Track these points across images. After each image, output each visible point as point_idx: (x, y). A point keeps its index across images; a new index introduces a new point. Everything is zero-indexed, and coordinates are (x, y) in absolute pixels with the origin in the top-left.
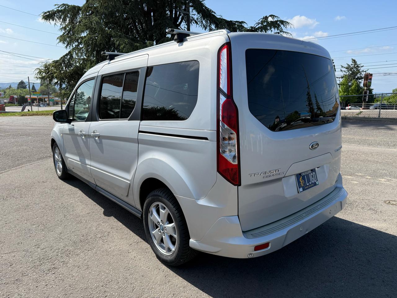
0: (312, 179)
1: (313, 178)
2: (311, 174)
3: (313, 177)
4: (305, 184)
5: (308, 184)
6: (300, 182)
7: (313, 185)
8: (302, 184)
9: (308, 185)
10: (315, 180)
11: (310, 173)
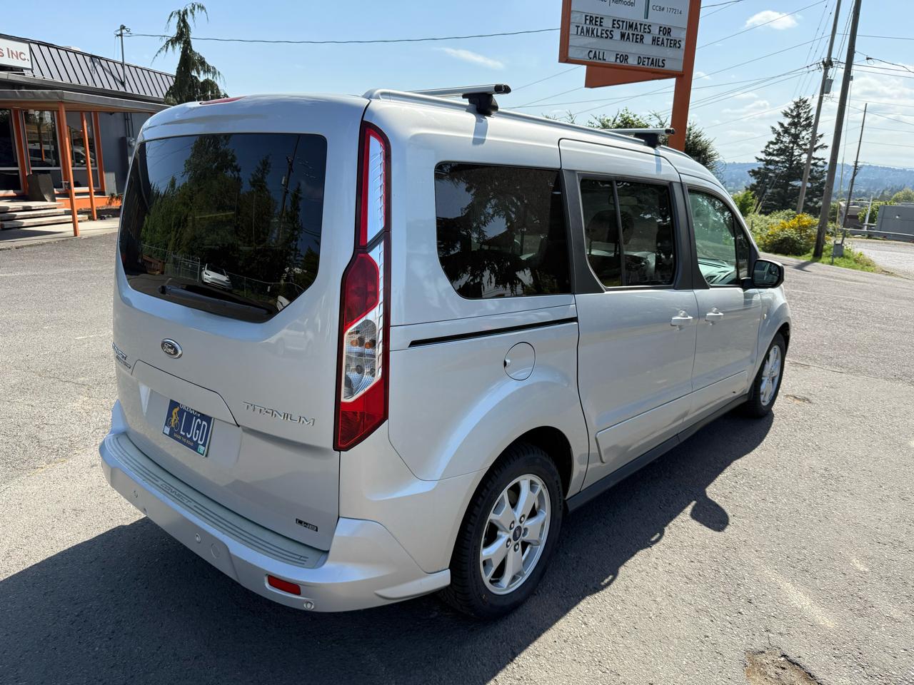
0: (196, 433)
1: (198, 431)
2: (199, 420)
3: (199, 427)
4: (178, 426)
5: (184, 434)
6: (172, 417)
7: (192, 444)
8: (173, 421)
9: (181, 435)
10: (201, 440)
11: (197, 418)
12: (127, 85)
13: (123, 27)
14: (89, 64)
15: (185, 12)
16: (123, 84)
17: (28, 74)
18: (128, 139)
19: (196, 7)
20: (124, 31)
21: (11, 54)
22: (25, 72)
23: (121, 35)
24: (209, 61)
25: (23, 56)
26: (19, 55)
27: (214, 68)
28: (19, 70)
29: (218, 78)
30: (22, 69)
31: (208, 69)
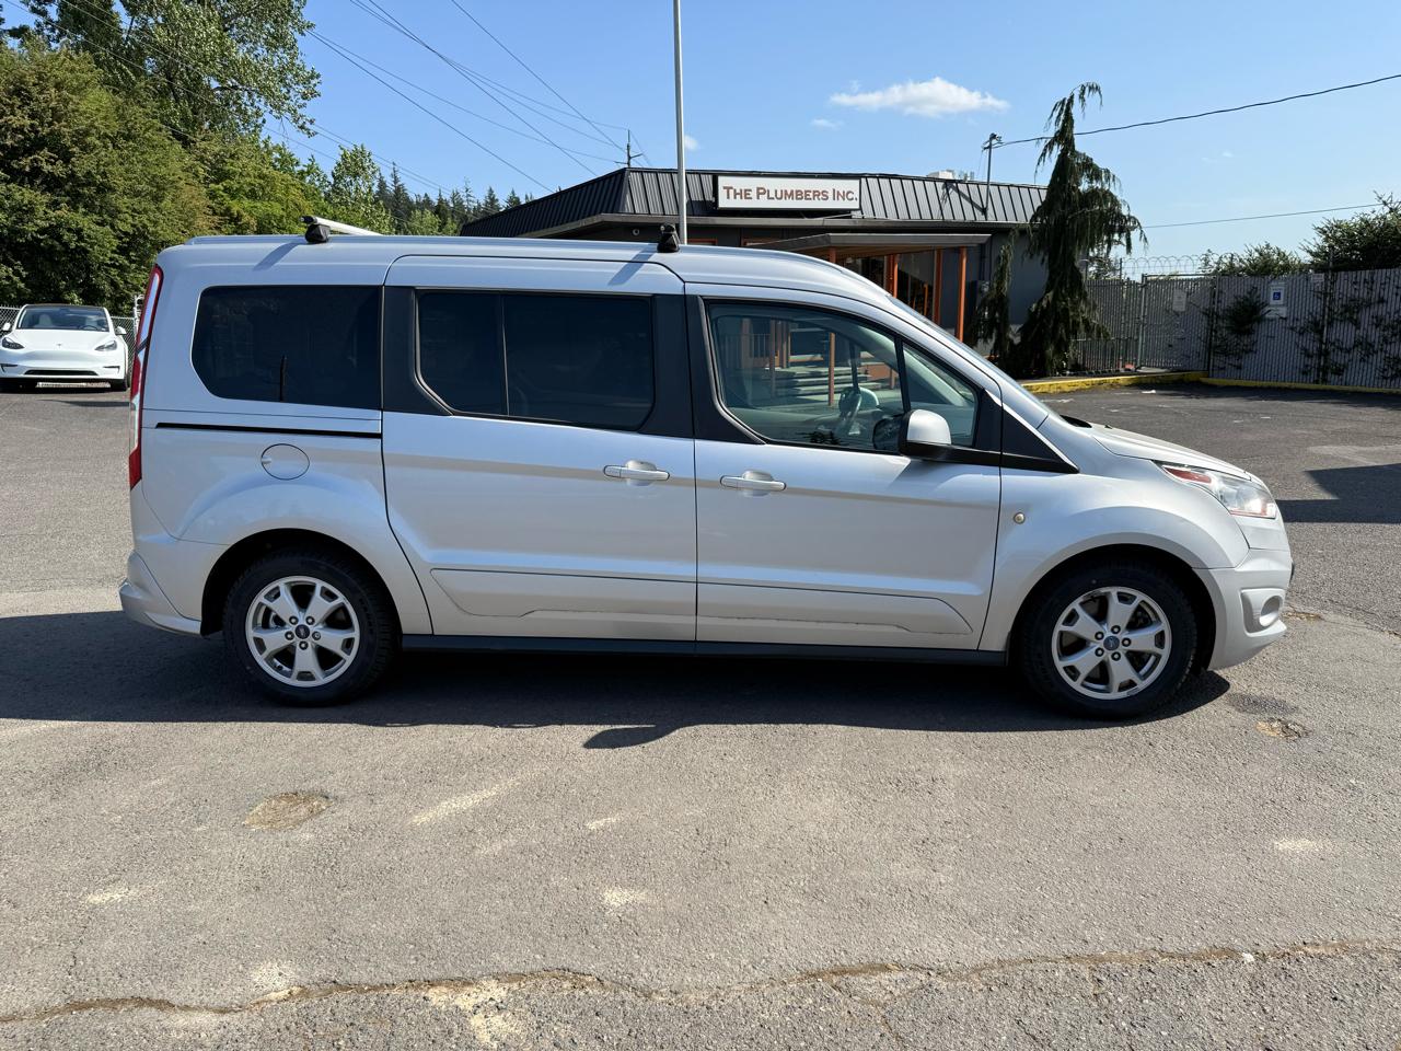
12: (990, 211)
13: (993, 137)
14: (941, 192)
15: (1071, 100)
16: (984, 211)
17: (857, 215)
18: (979, 283)
19: (1087, 89)
20: (994, 141)
21: (836, 195)
22: (853, 213)
23: (990, 147)
24: (1099, 163)
25: (850, 196)
26: (845, 195)
27: (1107, 171)
28: (845, 213)
29: (1112, 184)
30: (849, 211)
31: (1095, 173)
